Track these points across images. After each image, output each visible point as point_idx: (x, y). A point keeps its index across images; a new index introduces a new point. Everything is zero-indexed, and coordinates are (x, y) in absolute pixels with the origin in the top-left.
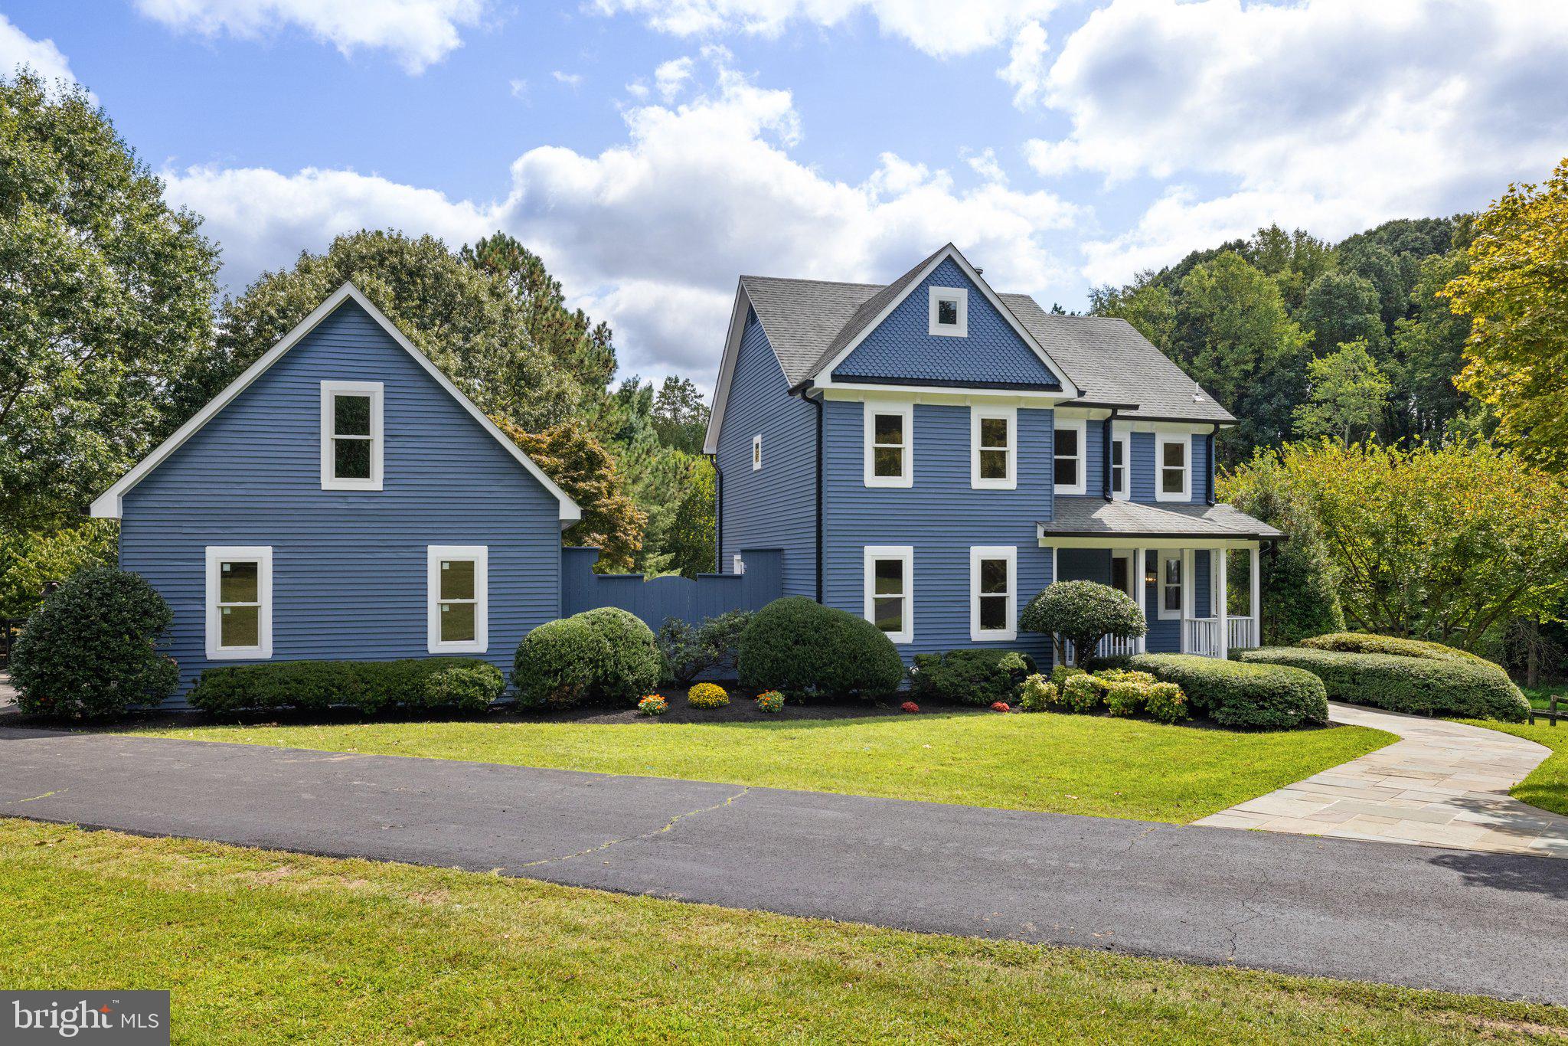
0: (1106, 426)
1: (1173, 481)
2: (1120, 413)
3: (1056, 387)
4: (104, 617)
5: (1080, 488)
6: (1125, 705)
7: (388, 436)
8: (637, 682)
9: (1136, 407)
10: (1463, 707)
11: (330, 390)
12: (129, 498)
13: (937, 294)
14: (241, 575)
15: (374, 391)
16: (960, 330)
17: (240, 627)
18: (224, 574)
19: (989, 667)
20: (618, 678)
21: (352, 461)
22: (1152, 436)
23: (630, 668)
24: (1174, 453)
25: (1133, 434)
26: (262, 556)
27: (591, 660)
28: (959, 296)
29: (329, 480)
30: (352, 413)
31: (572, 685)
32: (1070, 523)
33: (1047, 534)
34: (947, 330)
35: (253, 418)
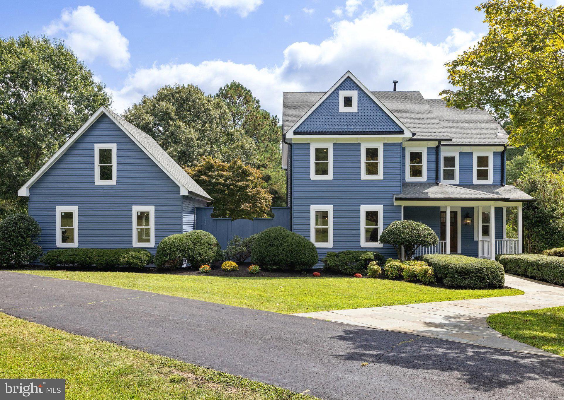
0: (437, 150)
1: (483, 175)
2: (442, 143)
3: (402, 132)
4: (14, 231)
5: (424, 178)
6: (409, 276)
7: (118, 164)
8: (202, 260)
9: (451, 140)
11: (98, 147)
12: (32, 188)
13: (343, 94)
14: (68, 217)
15: (113, 147)
16: (354, 109)
17: (67, 237)
18: (63, 217)
19: (355, 258)
20: (194, 258)
21: (106, 174)
22: (471, 153)
23: (200, 254)
24: (483, 161)
25: (460, 153)
26: (75, 209)
27: (183, 251)
28: (354, 94)
29: (98, 181)
30: (105, 156)
31: (174, 260)
32: (411, 194)
33: (396, 199)
34: (348, 110)
35: (72, 159)
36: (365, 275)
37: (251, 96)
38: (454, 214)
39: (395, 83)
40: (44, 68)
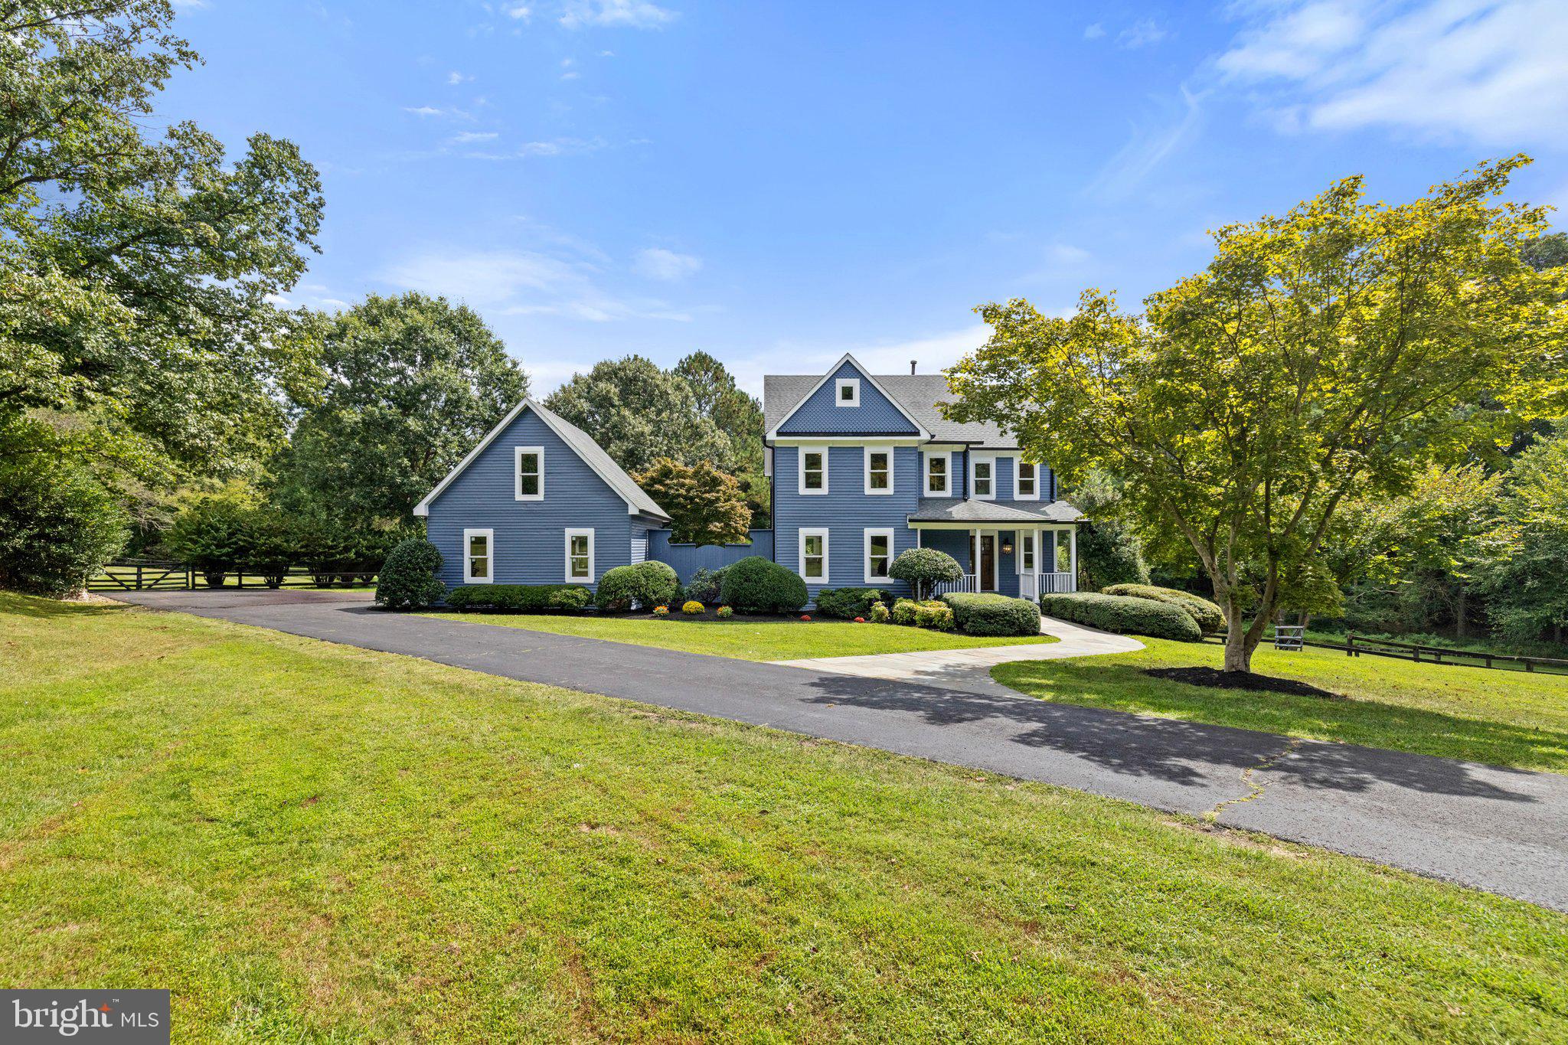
0: (965, 455)
1: (1027, 487)
2: (971, 446)
3: (917, 433)
4: (410, 561)
5: (948, 493)
6: (923, 620)
7: (547, 473)
8: (657, 600)
9: (982, 443)
10: (1141, 628)
11: (520, 451)
12: (432, 506)
13: (841, 383)
14: (479, 543)
15: (539, 451)
16: (855, 402)
17: (478, 569)
18: (472, 542)
19: (856, 597)
20: (647, 597)
21: (530, 486)
22: (1011, 459)
23: (654, 592)
24: (1027, 470)
25: (997, 458)
26: (488, 533)
27: (632, 587)
28: (855, 383)
29: (519, 496)
30: (529, 462)
31: (621, 600)
32: (929, 514)
33: (910, 521)
34: (847, 404)
35: (486, 465)
36: (868, 619)
37: (723, 371)
38: (988, 540)
39: (914, 363)
40: (441, 337)
